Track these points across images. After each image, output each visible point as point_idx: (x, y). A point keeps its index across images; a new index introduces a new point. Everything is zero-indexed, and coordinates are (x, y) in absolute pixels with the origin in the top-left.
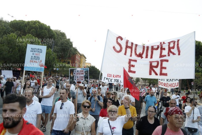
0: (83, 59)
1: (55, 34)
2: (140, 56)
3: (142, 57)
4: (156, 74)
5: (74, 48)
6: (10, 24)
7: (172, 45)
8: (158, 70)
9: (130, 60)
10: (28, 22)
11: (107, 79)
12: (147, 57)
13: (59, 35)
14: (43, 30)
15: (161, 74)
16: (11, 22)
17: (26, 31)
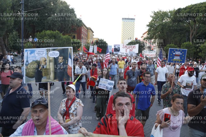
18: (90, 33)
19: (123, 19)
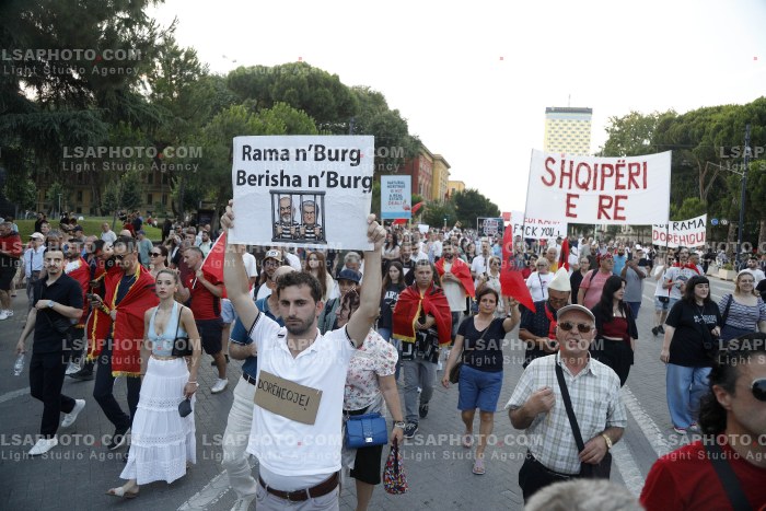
0: (440, 170)
1: (356, 97)
2: (585, 186)
3: (587, 189)
4: (609, 218)
5: (411, 138)
6: (229, 81)
7: (634, 169)
8: (610, 212)
9: (569, 196)
10: (277, 69)
11: (522, 228)
12: (595, 188)
13: (365, 101)
14: (319, 90)
15: (616, 217)
16: (232, 73)
17: (273, 96)
18: (440, 171)
19: (549, 110)
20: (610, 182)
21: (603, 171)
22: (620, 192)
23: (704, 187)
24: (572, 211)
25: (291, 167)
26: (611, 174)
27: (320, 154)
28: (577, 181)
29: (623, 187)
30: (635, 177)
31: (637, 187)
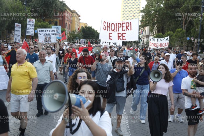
2: (113, 30)
3: (114, 31)
4: (121, 40)
7: (127, 25)
8: (121, 38)
9: (110, 33)
11: (105, 42)
12: (116, 31)
15: (123, 39)
18: (75, 18)
20: (121, 29)
21: (118, 26)
22: (124, 32)
23: (185, 24)
24: (111, 38)
25: (46, 33)
26: (121, 27)
27: (50, 31)
28: (111, 29)
29: (124, 30)
30: (128, 27)
31: (129, 30)
